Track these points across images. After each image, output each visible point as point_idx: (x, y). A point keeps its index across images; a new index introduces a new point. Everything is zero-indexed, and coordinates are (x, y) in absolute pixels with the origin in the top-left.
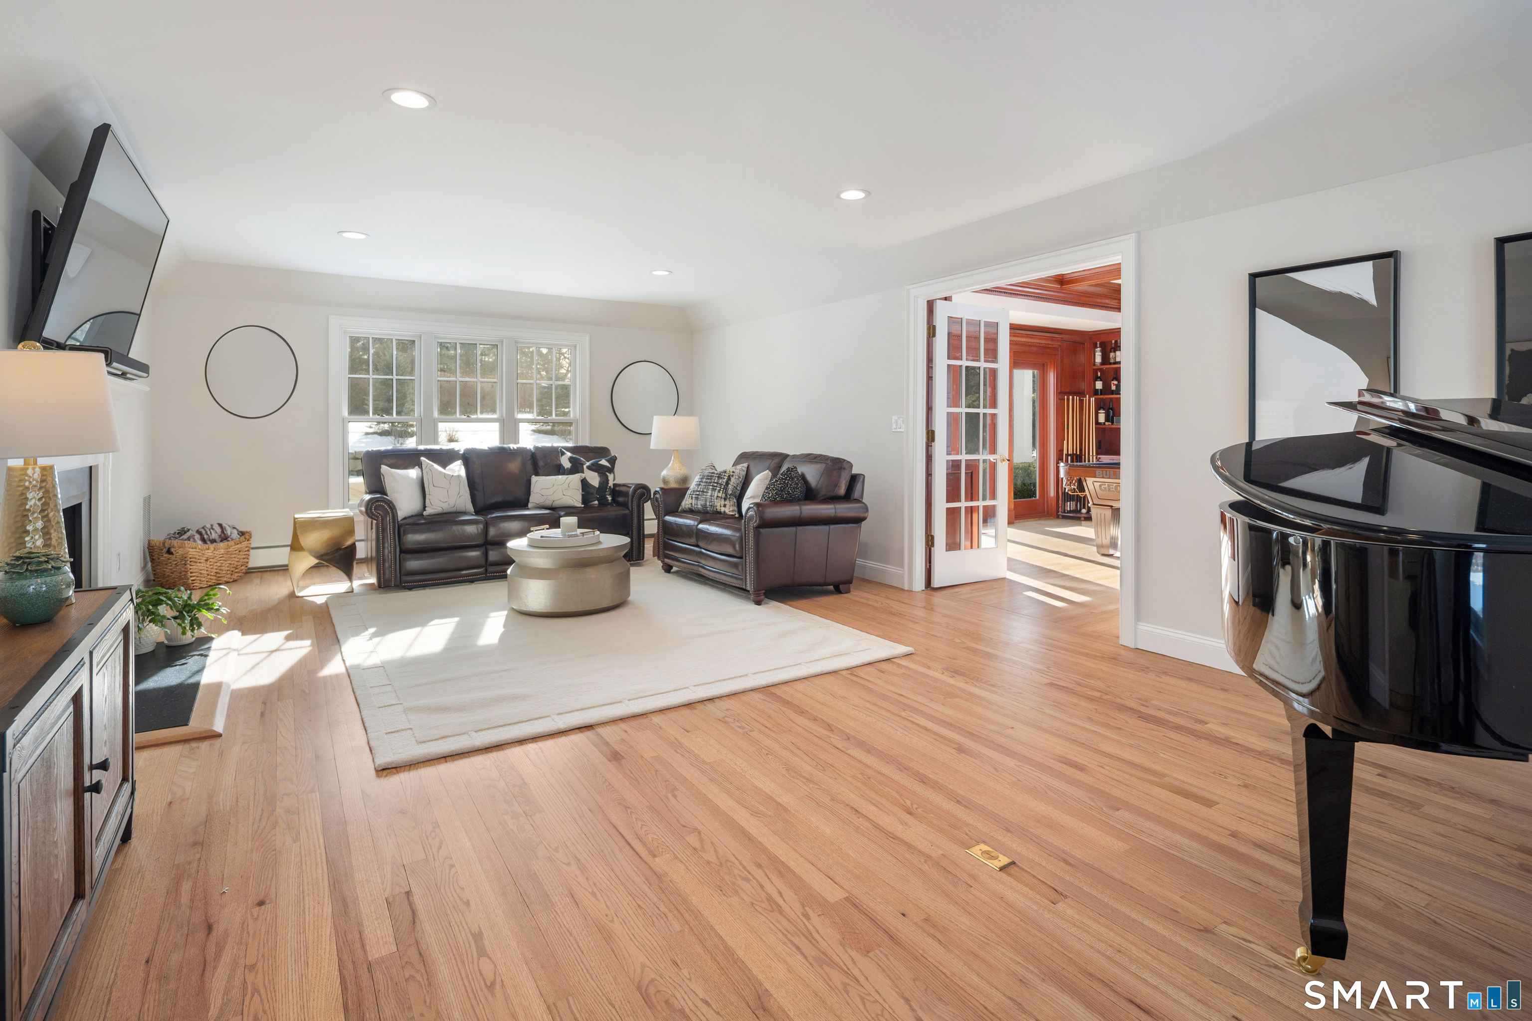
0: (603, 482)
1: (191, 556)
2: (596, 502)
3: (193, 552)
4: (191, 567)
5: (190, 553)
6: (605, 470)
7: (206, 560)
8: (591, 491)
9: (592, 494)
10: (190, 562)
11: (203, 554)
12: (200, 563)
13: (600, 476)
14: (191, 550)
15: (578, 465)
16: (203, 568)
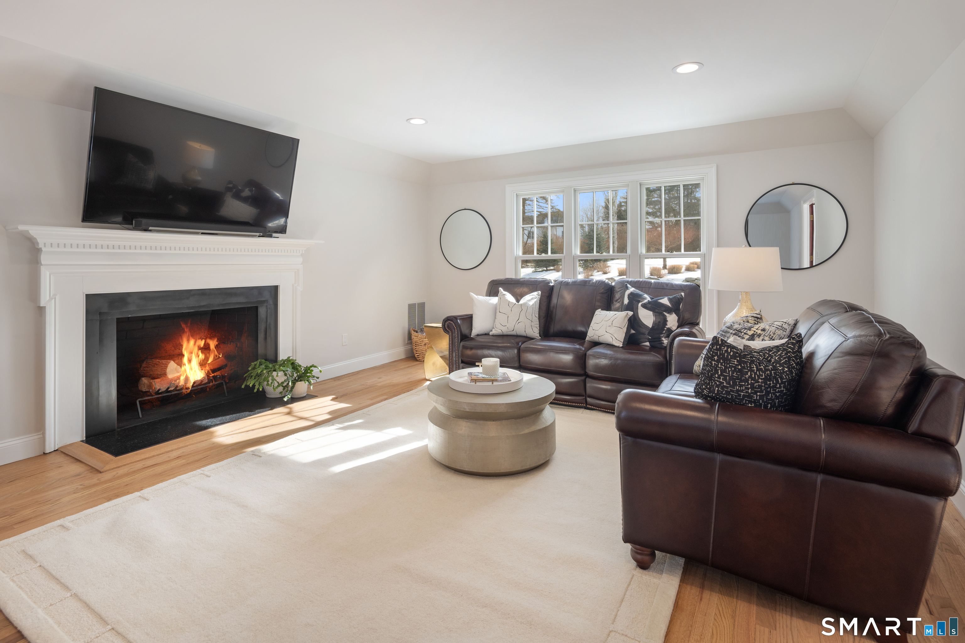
0: (659, 322)
1: (415, 341)
2: (648, 344)
3: (416, 339)
4: (416, 348)
5: (414, 339)
6: (663, 309)
7: (425, 345)
8: (643, 330)
9: (644, 334)
10: (415, 344)
11: (423, 341)
12: (421, 346)
13: (655, 315)
14: (415, 337)
15: (634, 302)
16: (423, 349)
